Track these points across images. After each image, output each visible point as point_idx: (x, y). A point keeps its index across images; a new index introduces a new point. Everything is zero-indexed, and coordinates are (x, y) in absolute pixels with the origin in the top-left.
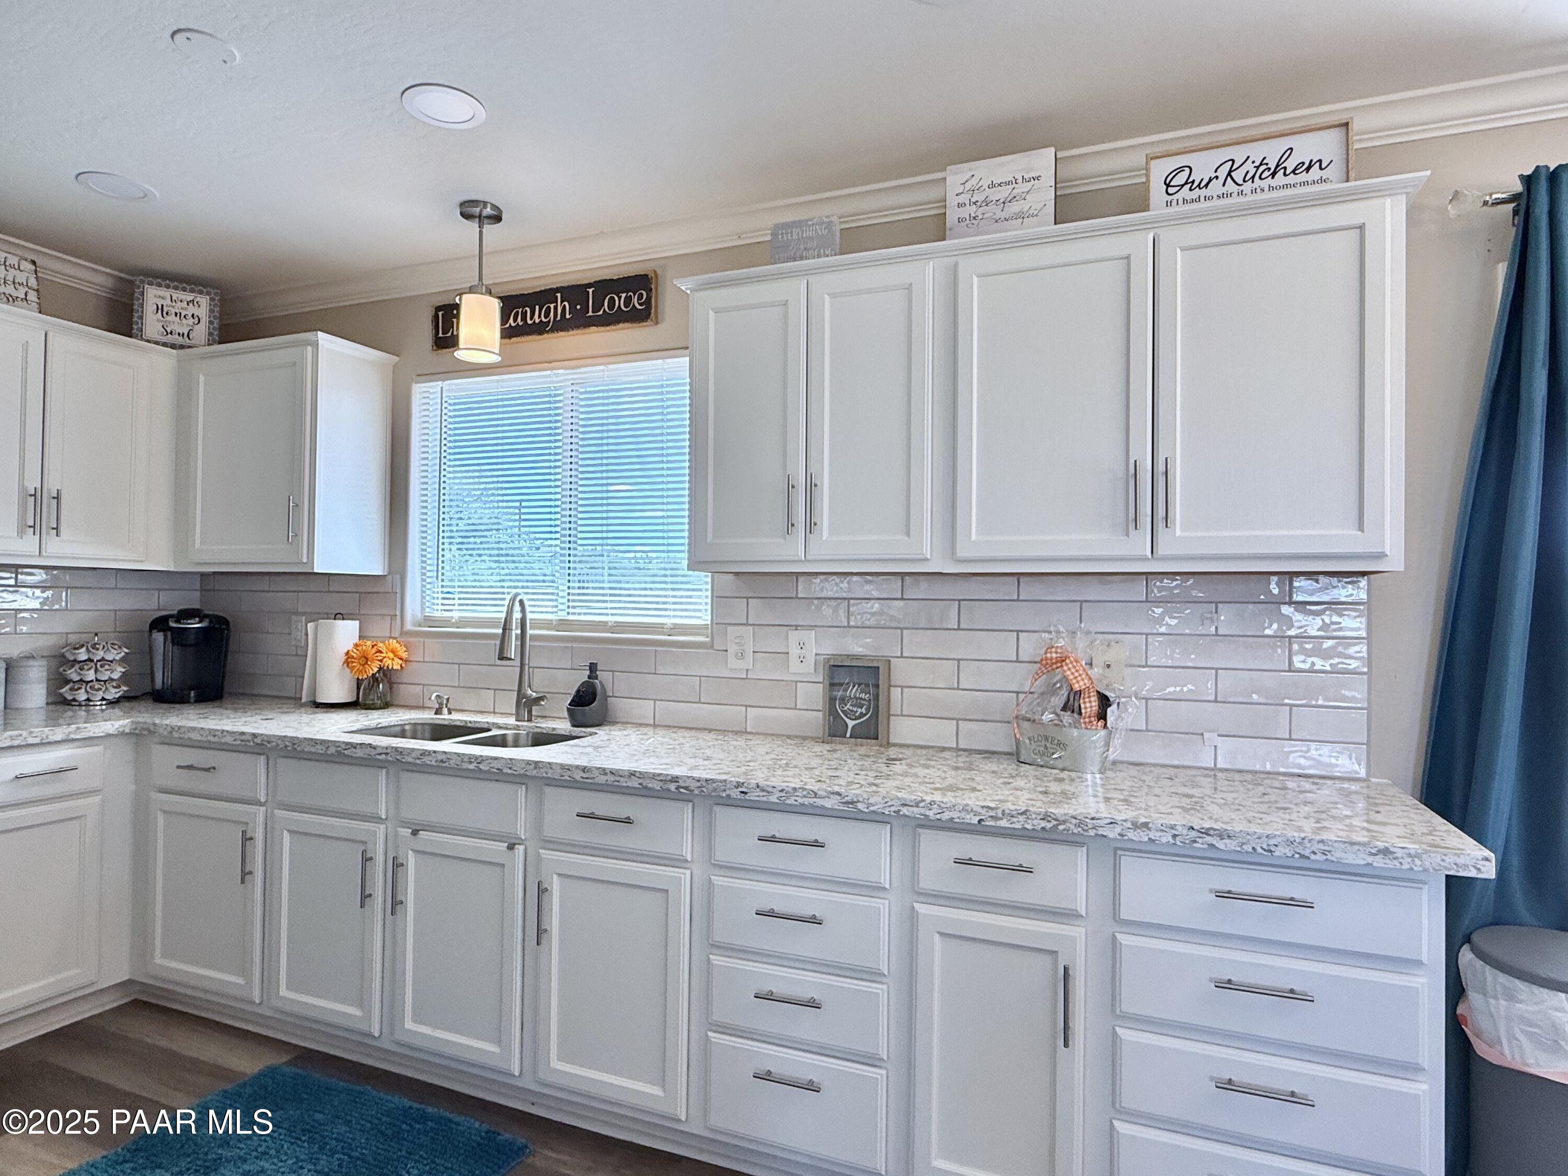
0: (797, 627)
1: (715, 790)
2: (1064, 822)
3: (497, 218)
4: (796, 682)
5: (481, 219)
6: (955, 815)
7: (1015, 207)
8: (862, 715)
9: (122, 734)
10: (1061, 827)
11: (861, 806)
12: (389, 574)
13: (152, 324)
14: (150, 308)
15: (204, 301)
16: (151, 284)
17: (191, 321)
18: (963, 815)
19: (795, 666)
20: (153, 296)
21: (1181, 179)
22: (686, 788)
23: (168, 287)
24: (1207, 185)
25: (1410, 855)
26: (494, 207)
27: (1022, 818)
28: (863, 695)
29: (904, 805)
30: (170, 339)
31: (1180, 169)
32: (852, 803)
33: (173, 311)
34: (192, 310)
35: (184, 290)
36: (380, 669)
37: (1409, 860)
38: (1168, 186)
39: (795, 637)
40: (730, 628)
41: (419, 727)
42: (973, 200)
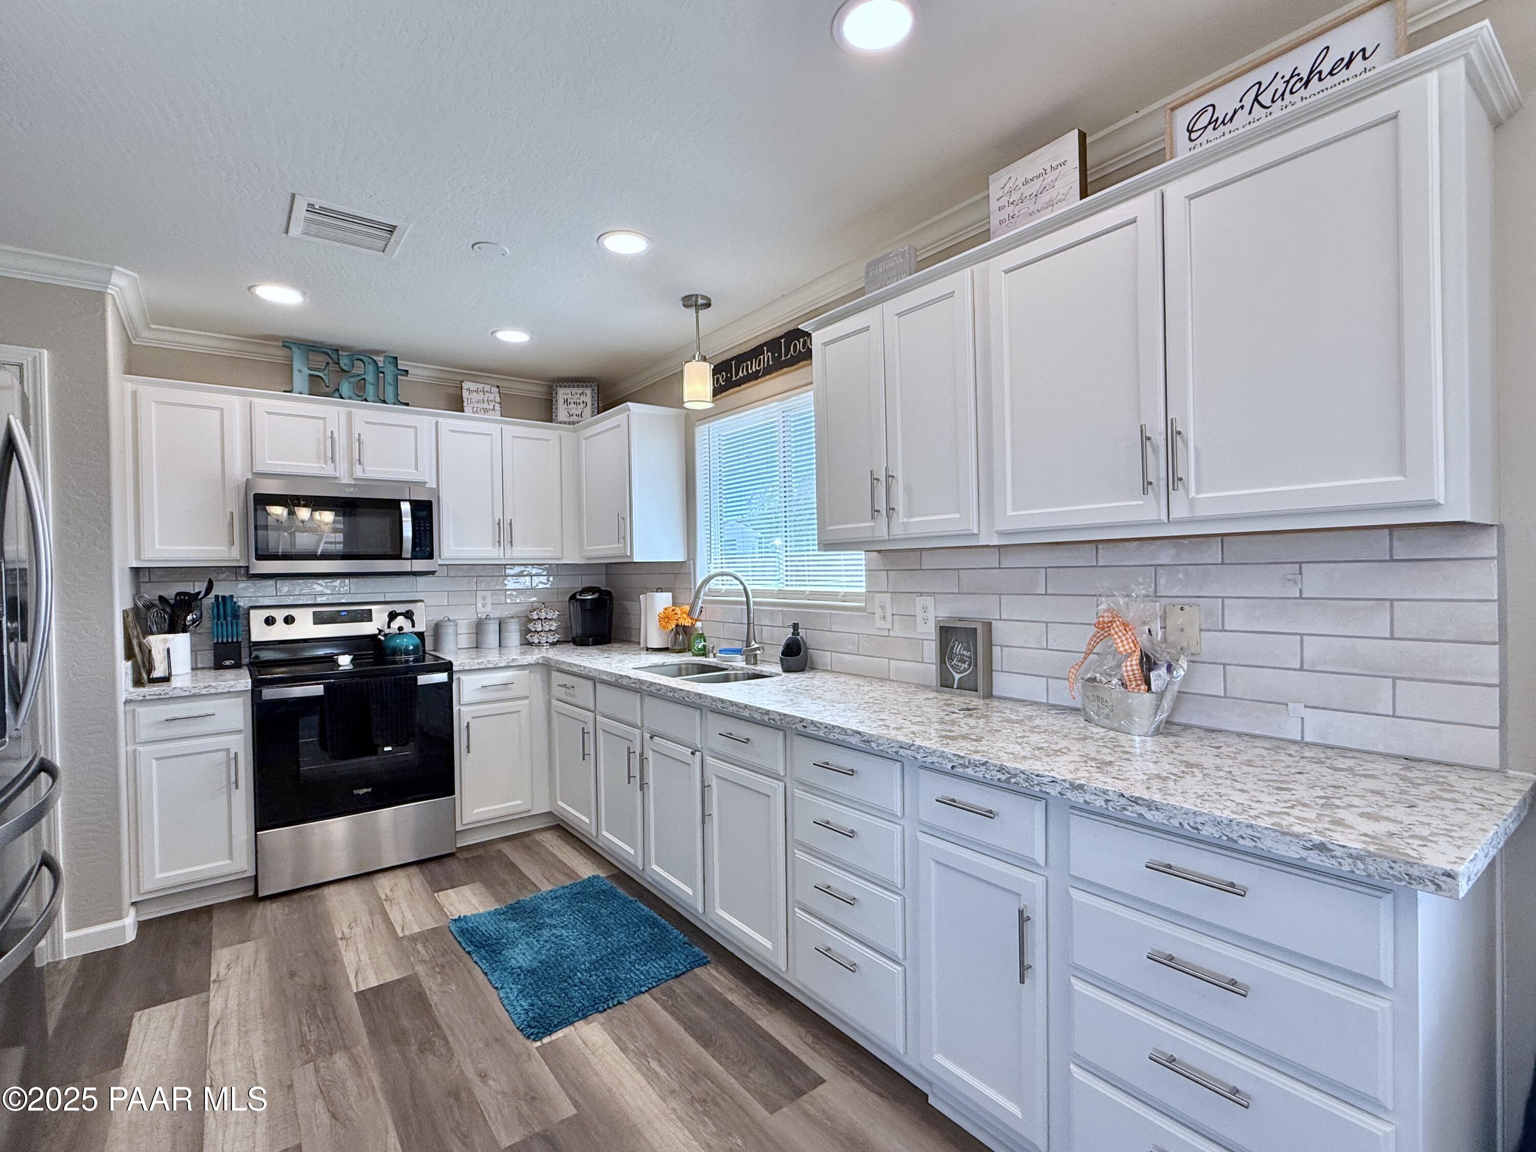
0: (921, 594)
1: (788, 723)
2: (1015, 776)
3: (708, 305)
4: (923, 640)
5: (698, 307)
6: (935, 759)
7: (1045, 198)
8: (965, 670)
9: (537, 664)
10: (1013, 780)
11: (874, 745)
12: (688, 559)
13: (562, 413)
14: (561, 401)
15: (588, 391)
16: (561, 387)
17: (582, 406)
18: (940, 760)
19: (921, 627)
20: (562, 394)
21: (1204, 121)
22: (773, 720)
23: (569, 387)
24: (1231, 120)
25: (1350, 856)
26: (703, 297)
27: (983, 768)
28: (965, 653)
29: (901, 747)
30: (572, 419)
31: (1204, 111)
32: (868, 742)
33: (572, 401)
34: (583, 398)
35: (578, 387)
36: (677, 625)
37: (1350, 861)
38: (1190, 131)
39: (921, 601)
40: (876, 595)
41: (690, 666)
42: (1011, 201)
